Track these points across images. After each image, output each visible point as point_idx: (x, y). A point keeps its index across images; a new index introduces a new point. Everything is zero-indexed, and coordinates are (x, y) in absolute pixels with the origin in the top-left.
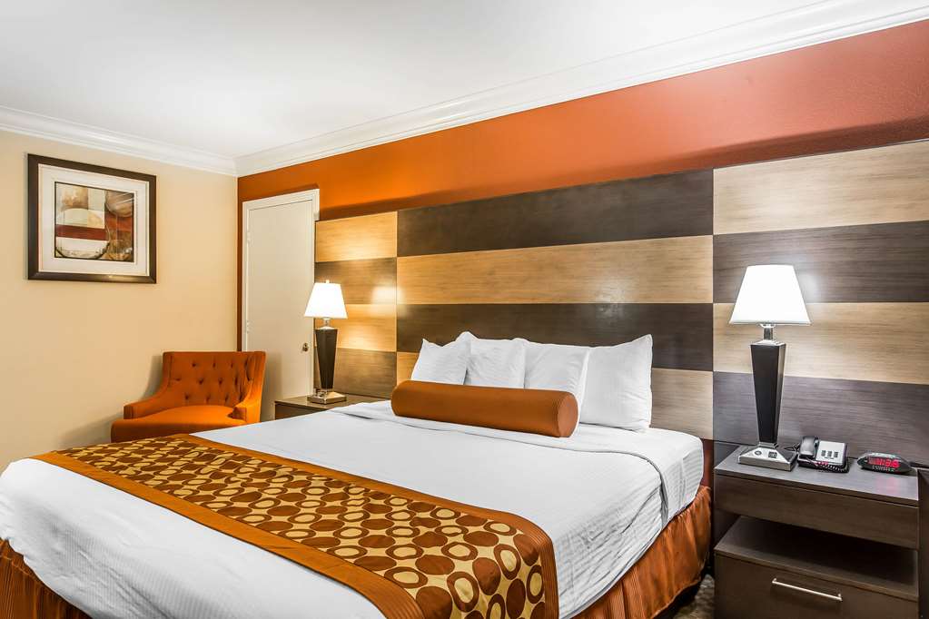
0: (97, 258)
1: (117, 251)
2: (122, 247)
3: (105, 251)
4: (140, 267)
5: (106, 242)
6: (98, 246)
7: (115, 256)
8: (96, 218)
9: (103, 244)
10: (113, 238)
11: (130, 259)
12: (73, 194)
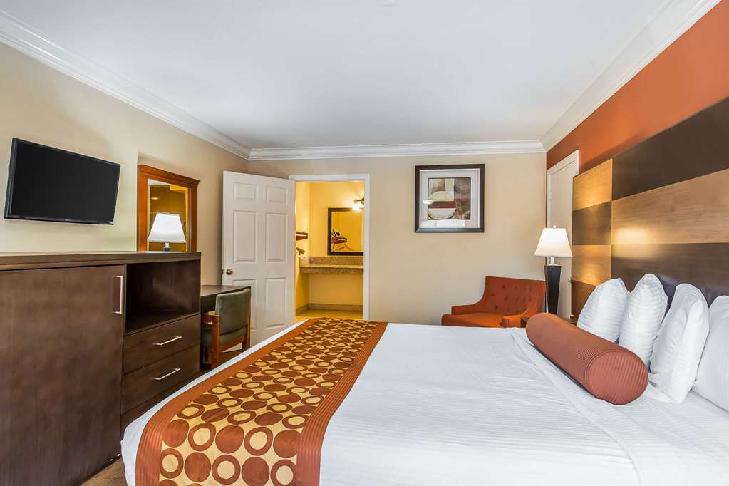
0: (450, 218)
1: (461, 213)
2: (464, 210)
3: (454, 214)
4: (474, 223)
5: (455, 209)
6: (451, 211)
7: (460, 217)
8: (449, 195)
9: (453, 210)
10: (458, 205)
11: (468, 218)
12: (437, 183)
